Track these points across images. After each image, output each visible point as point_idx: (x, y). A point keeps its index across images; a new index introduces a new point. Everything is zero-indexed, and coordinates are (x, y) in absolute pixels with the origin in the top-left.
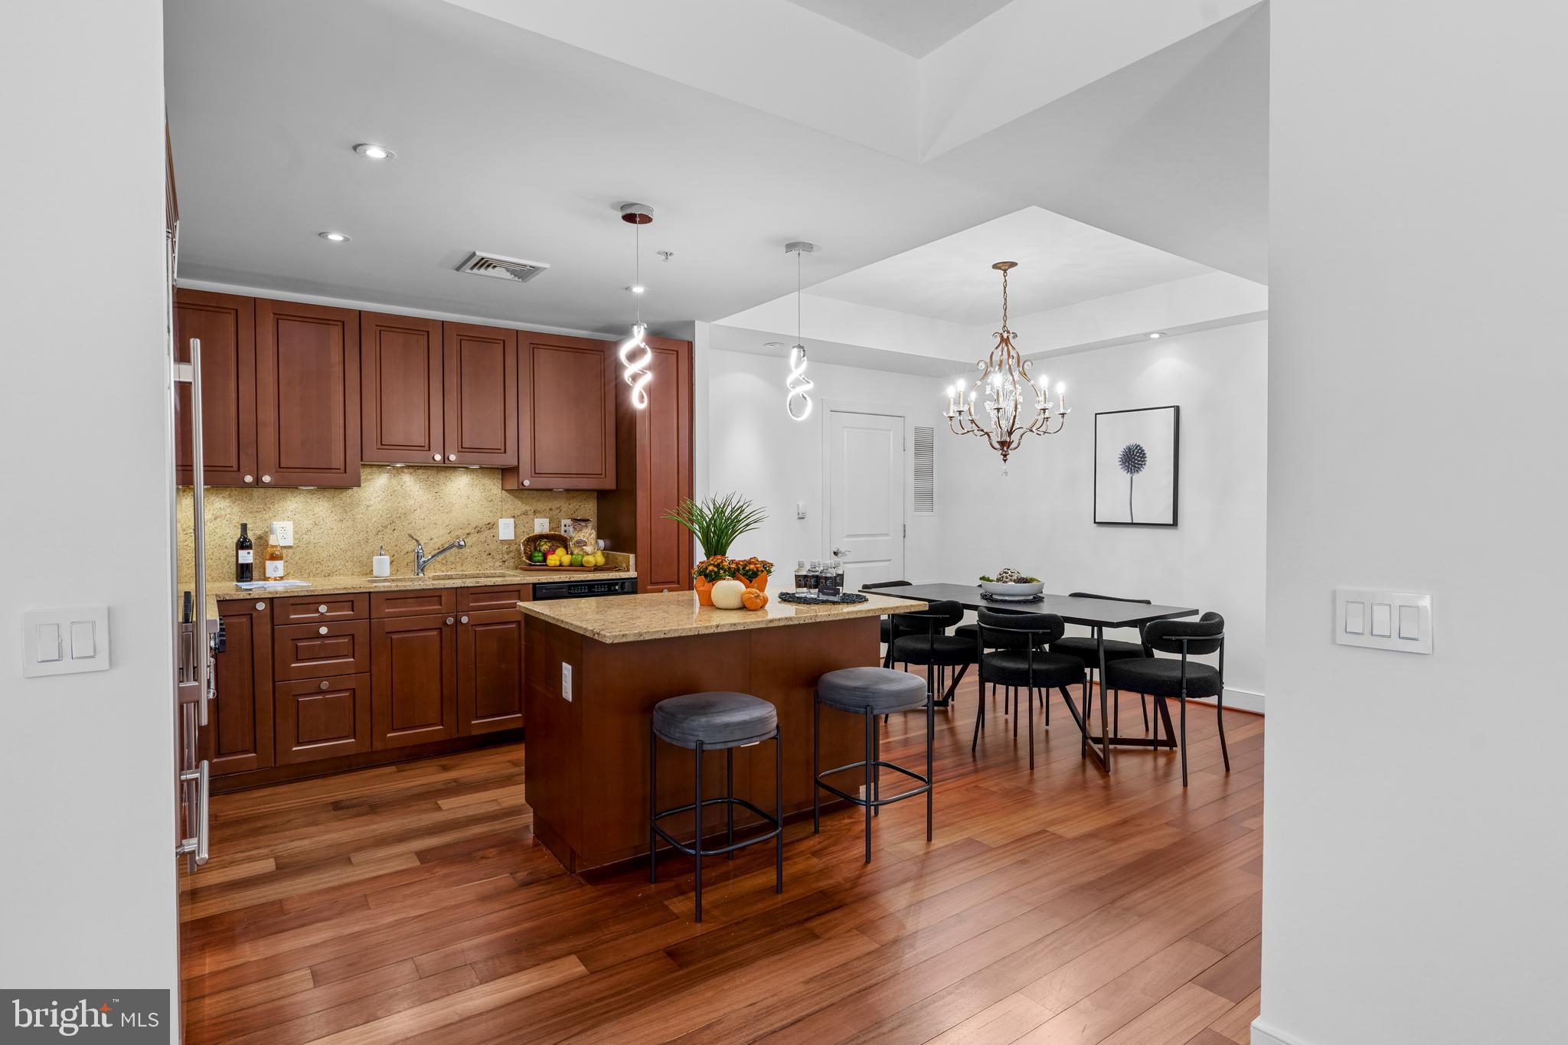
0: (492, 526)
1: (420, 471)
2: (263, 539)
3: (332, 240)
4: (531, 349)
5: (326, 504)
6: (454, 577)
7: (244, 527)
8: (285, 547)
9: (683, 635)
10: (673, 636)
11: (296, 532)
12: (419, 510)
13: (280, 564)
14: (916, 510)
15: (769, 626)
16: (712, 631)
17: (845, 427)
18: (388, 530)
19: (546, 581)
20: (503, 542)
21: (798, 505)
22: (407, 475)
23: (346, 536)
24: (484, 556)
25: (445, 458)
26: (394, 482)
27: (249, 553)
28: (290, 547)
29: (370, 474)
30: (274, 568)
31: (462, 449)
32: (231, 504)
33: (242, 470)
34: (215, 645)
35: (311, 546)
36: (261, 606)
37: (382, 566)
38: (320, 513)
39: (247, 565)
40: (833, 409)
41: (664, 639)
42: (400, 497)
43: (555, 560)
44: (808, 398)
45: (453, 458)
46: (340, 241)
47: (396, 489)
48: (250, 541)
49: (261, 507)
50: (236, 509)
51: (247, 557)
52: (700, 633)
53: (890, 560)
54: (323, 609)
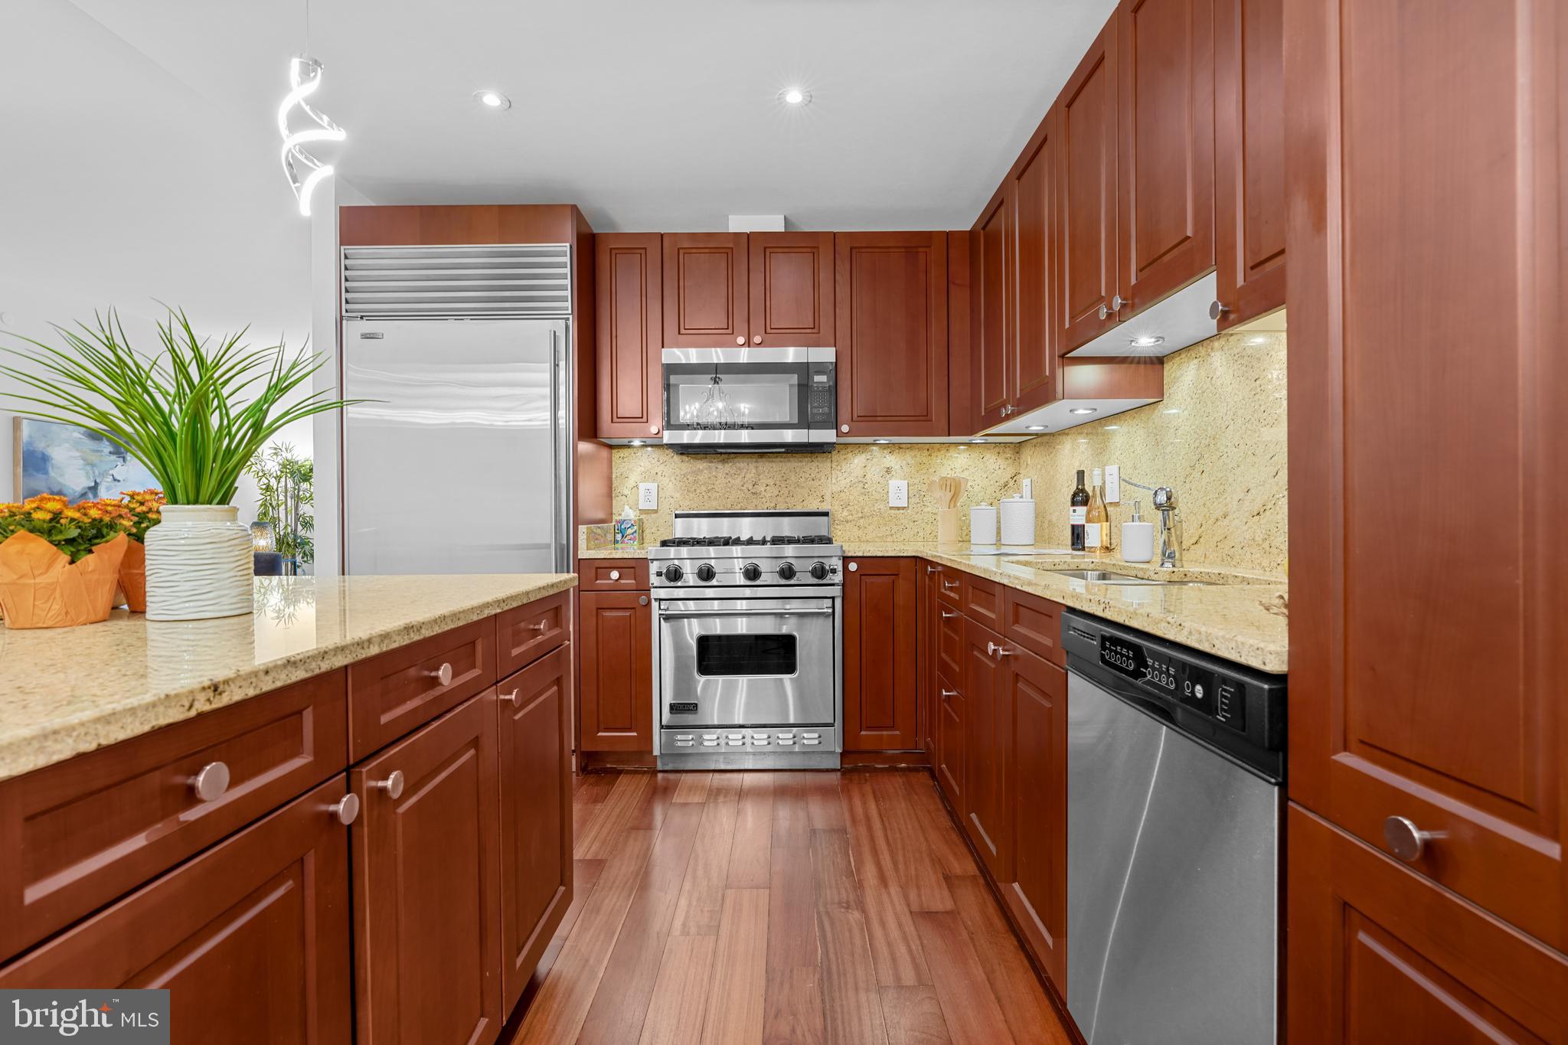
5: (1142, 432)
7: (1081, 475)
8: (1114, 504)
11: (1121, 482)
18: (1196, 474)
26: (1203, 373)
27: (1079, 511)
29: (1180, 366)
38: (1138, 448)
39: (1077, 527)
47: (1205, 387)
49: (1102, 445)
50: (1090, 452)
51: (1077, 516)
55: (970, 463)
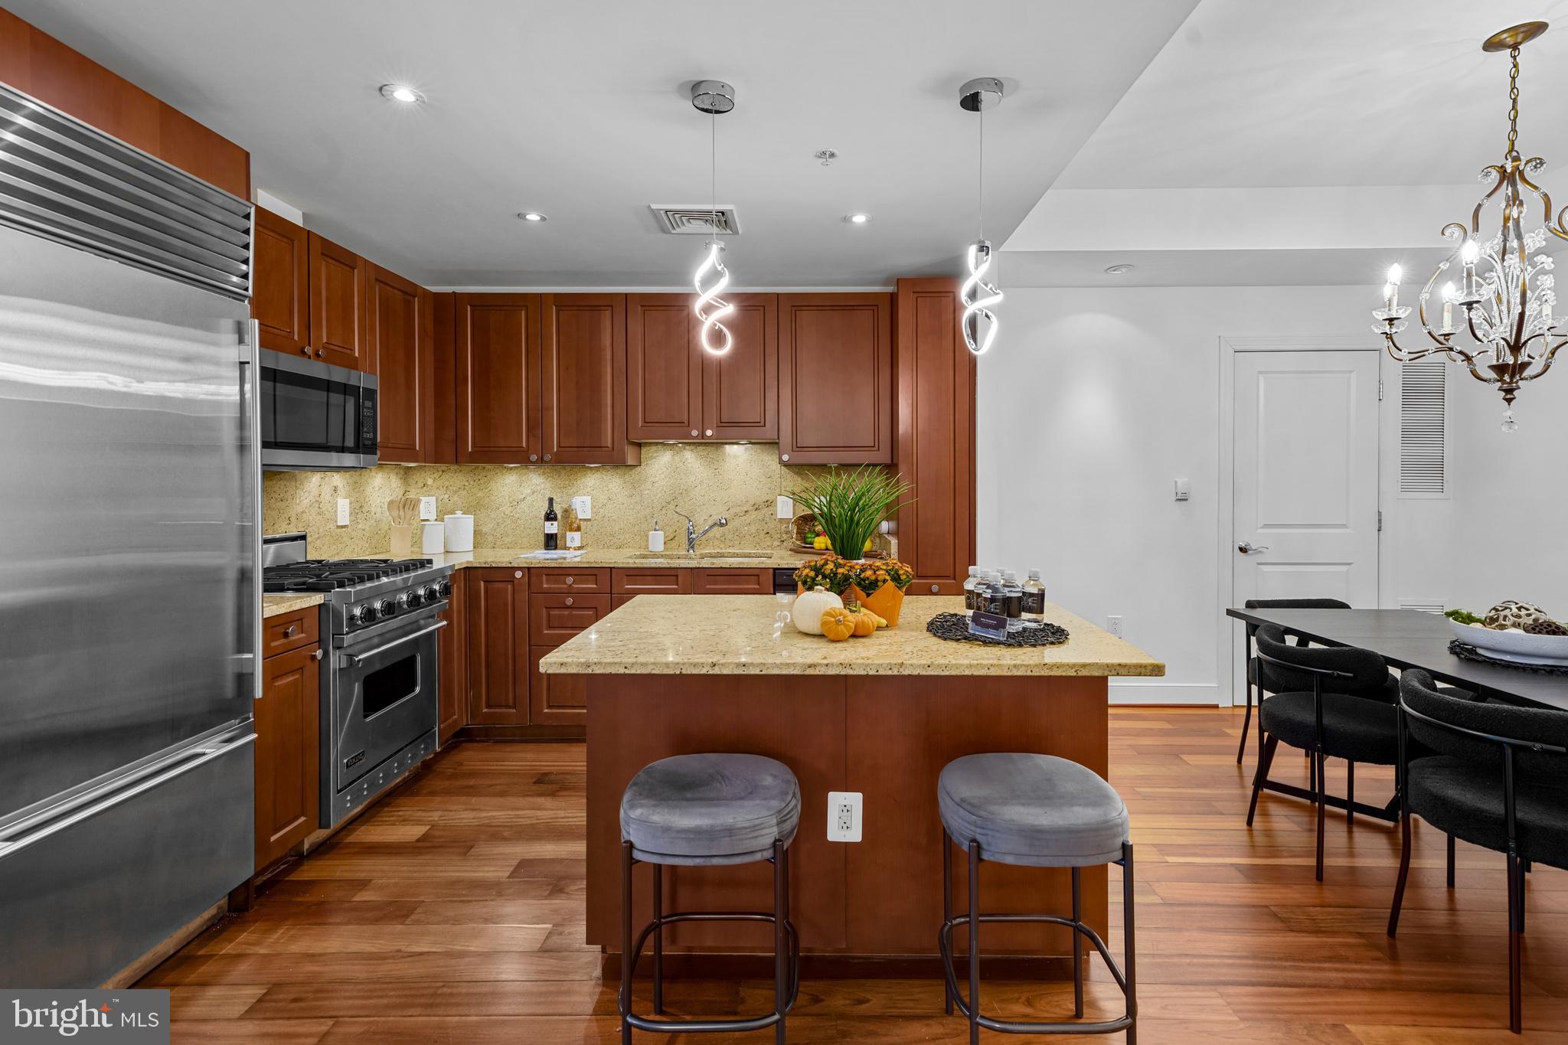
0: (770, 504)
1: (700, 448)
2: (567, 512)
3: (530, 220)
4: (794, 312)
5: (618, 480)
6: (726, 555)
7: (551, 500)
8: (585, 520)
9: (653, 672)
10: (638, 672)
11: (593, 506)
12: (699, 487)
13: (577, 535)
14: (1404, 490)
15: (806, 673)
16: (704, 671)
17: (1260, 372)
18: (672, 506)
19: (786, 567)
20: (781, 520)
21: (1176, 482)
22: (689, 452)
23: (635, 511)
24: (762, 535)
25: (703, 436)
26: (677, 458)
27: (552, 524)
28: (589, 520)
29: (656, 451)
30: (574, 539)
31: (722, 424)
32: (544, 480)
33: (530, 451)
34: (361, 614)
35: (606, 519)
36: (518, 574)
37: (657, 541)
38: (614, 489)
39: (552, 535)
40: (1238, 348)
41: (625, 675)
42: (682, 474)
43: (820, 543)
44: (994, 319)
45: (709, 433)
46: (538, 221)
47: (678, 466)
48: (555, 514)
49: (567, 482)
50: (548, 485)
51: (552, 528)
52: (684, 672)
53: (1349, 564)
54: (570, 580)
55: (383, 483)
